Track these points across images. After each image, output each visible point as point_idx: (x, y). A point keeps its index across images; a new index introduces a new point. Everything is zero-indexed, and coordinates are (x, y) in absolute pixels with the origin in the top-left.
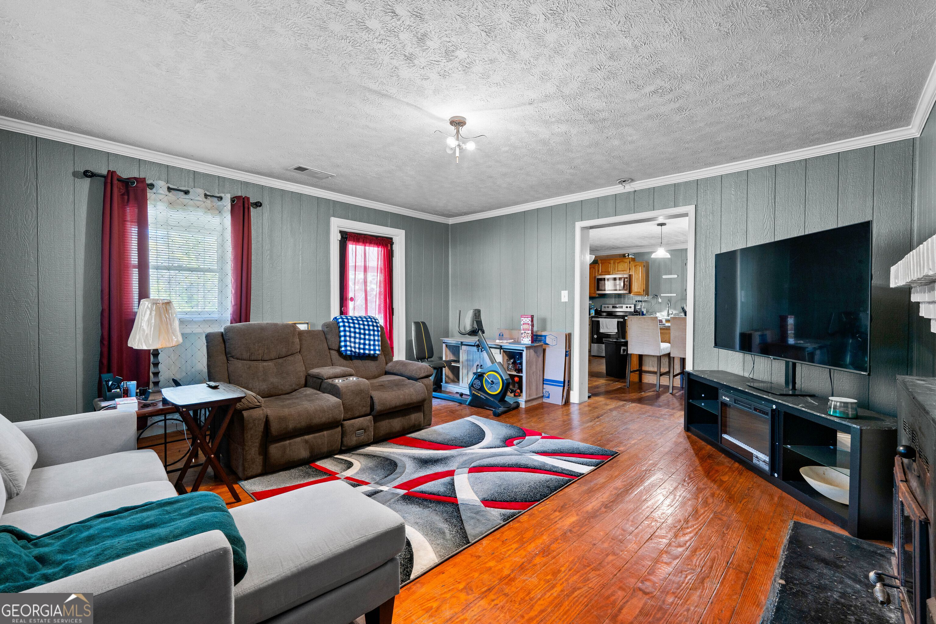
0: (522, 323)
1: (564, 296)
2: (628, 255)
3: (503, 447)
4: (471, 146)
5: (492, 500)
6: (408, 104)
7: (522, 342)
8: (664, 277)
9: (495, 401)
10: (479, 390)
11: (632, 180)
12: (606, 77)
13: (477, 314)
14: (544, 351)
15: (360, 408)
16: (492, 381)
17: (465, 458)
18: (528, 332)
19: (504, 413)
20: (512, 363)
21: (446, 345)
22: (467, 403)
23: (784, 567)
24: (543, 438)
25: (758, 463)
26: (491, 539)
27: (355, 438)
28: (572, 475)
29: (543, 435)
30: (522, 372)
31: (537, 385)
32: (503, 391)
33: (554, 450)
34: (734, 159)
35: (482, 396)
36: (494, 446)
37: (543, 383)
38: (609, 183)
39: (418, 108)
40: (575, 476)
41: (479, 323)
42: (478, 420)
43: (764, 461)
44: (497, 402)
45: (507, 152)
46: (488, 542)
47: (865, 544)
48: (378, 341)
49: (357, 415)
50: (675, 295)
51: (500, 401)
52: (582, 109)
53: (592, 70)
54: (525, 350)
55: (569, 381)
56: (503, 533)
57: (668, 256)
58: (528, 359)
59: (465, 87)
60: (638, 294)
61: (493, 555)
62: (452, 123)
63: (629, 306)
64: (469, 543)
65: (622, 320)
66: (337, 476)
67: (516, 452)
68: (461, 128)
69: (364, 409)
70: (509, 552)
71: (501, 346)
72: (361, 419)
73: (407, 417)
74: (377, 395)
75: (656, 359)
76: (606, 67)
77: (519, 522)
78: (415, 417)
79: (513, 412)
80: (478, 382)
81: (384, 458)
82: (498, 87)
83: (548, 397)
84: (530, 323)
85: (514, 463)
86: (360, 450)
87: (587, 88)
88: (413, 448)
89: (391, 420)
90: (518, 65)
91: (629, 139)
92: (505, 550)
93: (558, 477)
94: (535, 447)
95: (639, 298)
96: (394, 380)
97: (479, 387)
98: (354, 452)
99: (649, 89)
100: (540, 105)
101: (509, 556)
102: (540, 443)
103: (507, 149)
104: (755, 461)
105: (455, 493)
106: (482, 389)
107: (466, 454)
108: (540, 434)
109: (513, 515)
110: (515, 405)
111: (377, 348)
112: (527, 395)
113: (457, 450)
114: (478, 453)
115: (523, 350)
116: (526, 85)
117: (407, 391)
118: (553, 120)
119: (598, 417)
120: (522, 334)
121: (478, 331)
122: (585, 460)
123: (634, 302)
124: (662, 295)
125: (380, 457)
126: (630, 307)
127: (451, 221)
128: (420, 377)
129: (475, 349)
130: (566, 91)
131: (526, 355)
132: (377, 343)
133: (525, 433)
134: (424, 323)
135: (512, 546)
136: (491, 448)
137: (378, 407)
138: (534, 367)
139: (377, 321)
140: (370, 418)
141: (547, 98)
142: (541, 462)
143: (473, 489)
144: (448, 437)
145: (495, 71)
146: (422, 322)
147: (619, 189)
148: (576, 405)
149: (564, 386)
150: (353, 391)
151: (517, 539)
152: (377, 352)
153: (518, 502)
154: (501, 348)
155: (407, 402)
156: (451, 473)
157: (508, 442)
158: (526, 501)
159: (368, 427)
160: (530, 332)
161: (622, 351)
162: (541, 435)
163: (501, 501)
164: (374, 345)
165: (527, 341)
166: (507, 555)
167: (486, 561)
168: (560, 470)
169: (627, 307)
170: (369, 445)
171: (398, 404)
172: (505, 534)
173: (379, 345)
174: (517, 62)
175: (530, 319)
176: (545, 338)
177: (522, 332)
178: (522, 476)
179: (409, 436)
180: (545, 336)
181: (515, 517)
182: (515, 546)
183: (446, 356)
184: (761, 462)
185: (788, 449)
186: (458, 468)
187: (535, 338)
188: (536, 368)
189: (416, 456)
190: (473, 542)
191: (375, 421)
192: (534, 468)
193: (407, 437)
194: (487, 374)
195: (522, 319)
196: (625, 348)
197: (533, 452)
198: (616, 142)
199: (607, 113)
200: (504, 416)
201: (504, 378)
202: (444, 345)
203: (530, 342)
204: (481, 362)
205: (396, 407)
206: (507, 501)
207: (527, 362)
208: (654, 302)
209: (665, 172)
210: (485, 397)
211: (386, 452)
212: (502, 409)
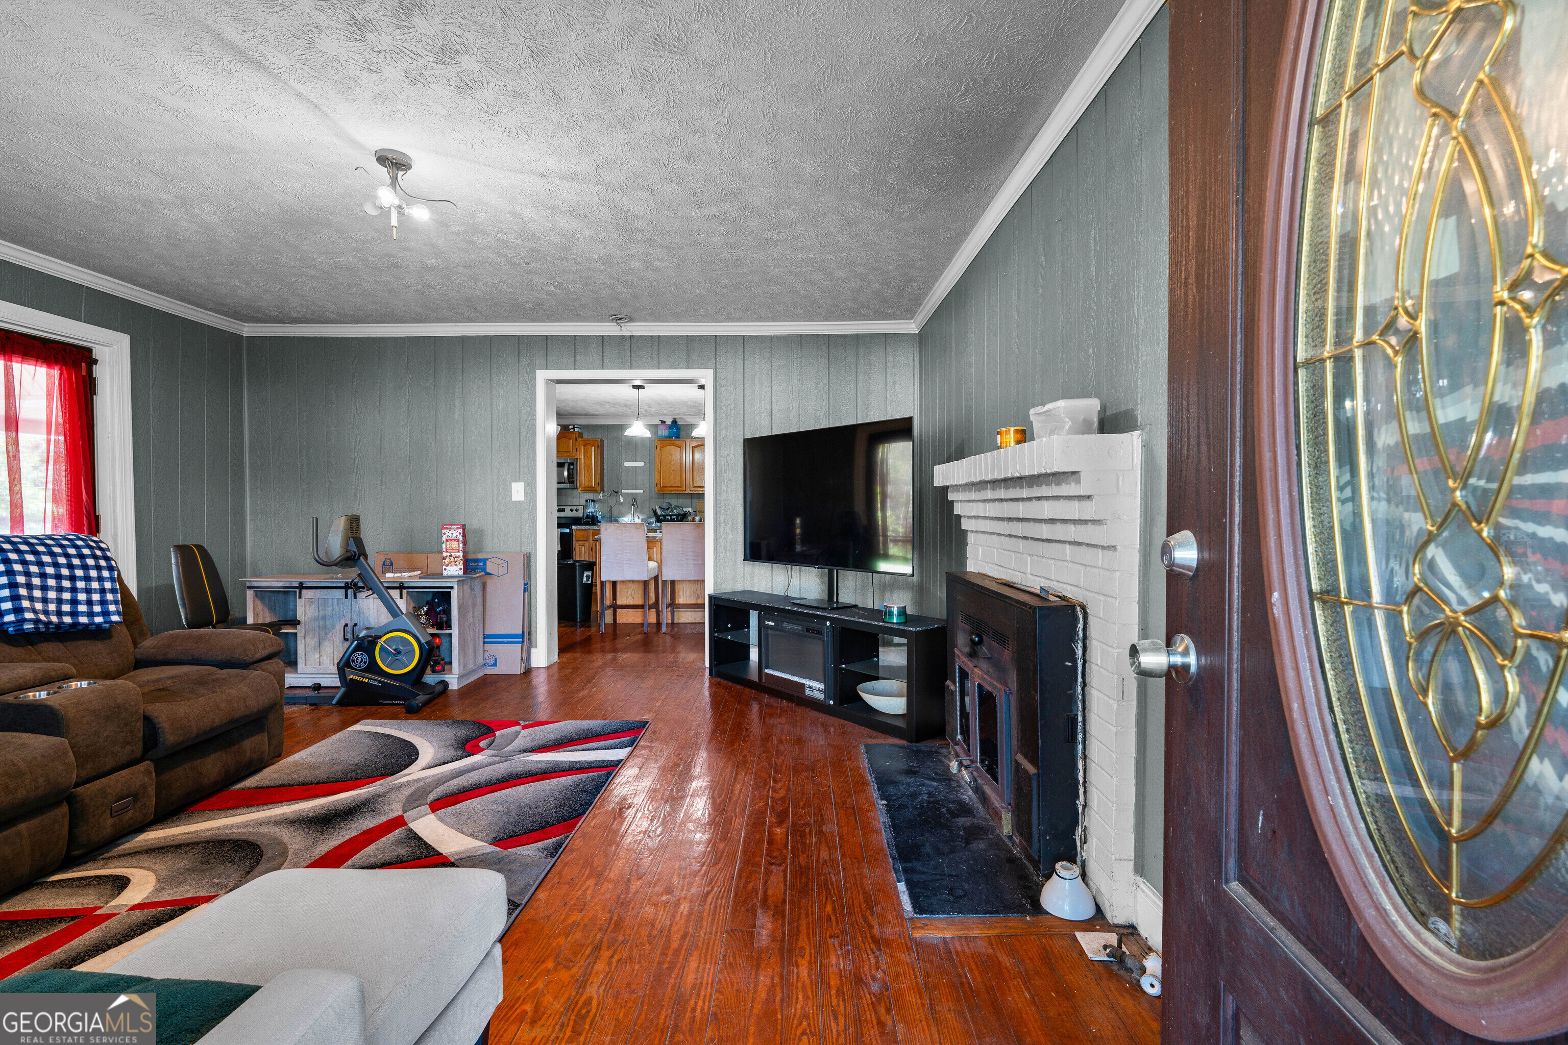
0: (444, 538)
1: (518, 491)
2: (573, 428)
3: (466, 757)
4: (420, 214)
5: (511, 837)
6: (299, 95)
7: (445, 573)
8: (626, 464)
9: (404, 685)
10: (364, 670)
11: (631, 320)
12: (668, 178)
13: (354, 523)
14: (484, 585)
15: (117, 748)
16: (395, 650)
17: (407, 792)
18: (458, 554)
19: (426, 704)
20: (427, 613)
21: (256, 594)
22: (334, 702)
23: (879, 789)
24: (524, 727)
25: (811, 693)
26: (548, 887)
27: (110, 822)
28: (607, 767)
29: (522, 723)
30: (449, 626)
31: (475, 647)
32: (421, 665)
33: (557, 740)
34: (761, 319)
35: (372, 682)
36: (449, 759)
37: (484, 643)
38: (598, 317)
39: (320, 110)
40: (612, 766)
41: (359, 542)
42: (381, 726)
43: (819, 690)
44: (408, 687)
45: (458, 234)
46: (547, 893)
47: (923, 746)
48: (113, 591)
49: (108, 767)
50: (641, 491)
51: (413, 685)
52: (615, 207)
53: (656, 163)
54: (456, 587)
55: (529, 633)
56: (560, 873)
57: (647, 434)
58: (461, 601)
59: (444, 112)
60: (589, 489)
61: (568, 907)
62: (382, 159)
63: (574, 508)
64: (519, 905)
65: (568, 531)
66: (98, 912)
67: (496, 759)
68: (400, 173)
69: (128, 748)
70: (589, 892)
71: (402, 583)
72: (123, 773)
73: (234, 749)
74: (161, 712)
75: (641, 586)
76: (676, 167)
77: (572, 851)
78: (252, 744)
79: (440, 700)
80: (361, 658)
81: (208, 842)
82: (505, 134)
83: (495, 665)
84: (460, 538)
85: (505, 775)
86: (122, 847)
87: (637, 183)
88: (271, 806)
89: (198, 762)
90: (556, 117)
91: (656, 264)
92: (580, 892)
93: (591, 774)
94: (520, 742)
95: (591, 496)
96: (186, 674)
97: (363, 666)
98: (106, 855)
99: (713, 210)
100: (558, 182)
101: (593, 897)
102: (525, 736)
103: (460, 229)
104: (808, 692)
105: (433, 849)
106: (373, 667)
107: (402, 785)
108: (517, 724)
109: (559, 845)
110: (440, 688)
111: (112, 608)
112: (463, 664)
113: (378, 783)
114: (426, 778)
115: (452, 588)
116: (552, 148)
117: (233, 692)
118: (566, 209)
119: (589, 681)
120: (444, 558)
121: (359, 558)
122: (612, 741)
123: (583, 502)
124: (624, 491)
125: (198, 843)
126: (577, 510)
127: (248, 330)
128: (255, 659)
129: (340, 594)
130: (608, 177)
131: (459, 596)
132: (110, 597)
133: (488, 730)
134: (200, 548)
135: (587, 884)
136: (444, 763)
137: (170, 737)
138: (471, 615)
139: (103, 545)
140: (147, 765)
141: (574, 176)
142: (550, 762)
143: (462, 833)
144: (338, 768)
145: (514, 109)
146: (196, 546)
147: (609, 329)
148: (542, 670)
149: (523, 642)
150: (95, 711)
151: (587, 872)
152: (115, 618)
153: (553, 825)
154: (401, 587)
155: (238, 714)
156: (399, 822)
157: (468, 747)
158: (565, 820)
159: (144, 787)
160: (461, 554)
161: (585, 579)
162: (519, 724)
163: (525, 833)
164: (103, 602)
165: (455, 570)
166: (589, 898)
167: (563, 917)
168: (586, 765)
169: (572, 510)
170: (142, 829)
171: (217, 722)
172: (564, 873)
173: (116, 602)
174: (556, 112)
175: (461, 531)
176: (485, 564)
177: (445, 554)
178: (533, 788)
179: (239, 786)
180: (484, 561)
181: (564, 846)
182: (591, 882)
183: (256, 615)
184: (815, 692)
185: (843, 669)
186: (405, 811)
187: (471, 565)
188: (473, 617)
189: (292, 816)
190: (524, 902)
191: (159, 771)
192: (545, 773)
193: (234, 791)
194: (384, 638)
195: (444, 531)
196: (590, 573)
197: (525, 751)
198: (637, 264)
199: (645, 224)
200: (428, 710)
201: (423, 641)
202: (250, 594)
203: (461, 573)
204: (355, 617)
205: (212, 729)
206: (536, 830)
207: (459, 608)
208: (612, 502)
209: (678, 317)
210: (380, 682)
211: (204, 831)
212: (421, 698)
